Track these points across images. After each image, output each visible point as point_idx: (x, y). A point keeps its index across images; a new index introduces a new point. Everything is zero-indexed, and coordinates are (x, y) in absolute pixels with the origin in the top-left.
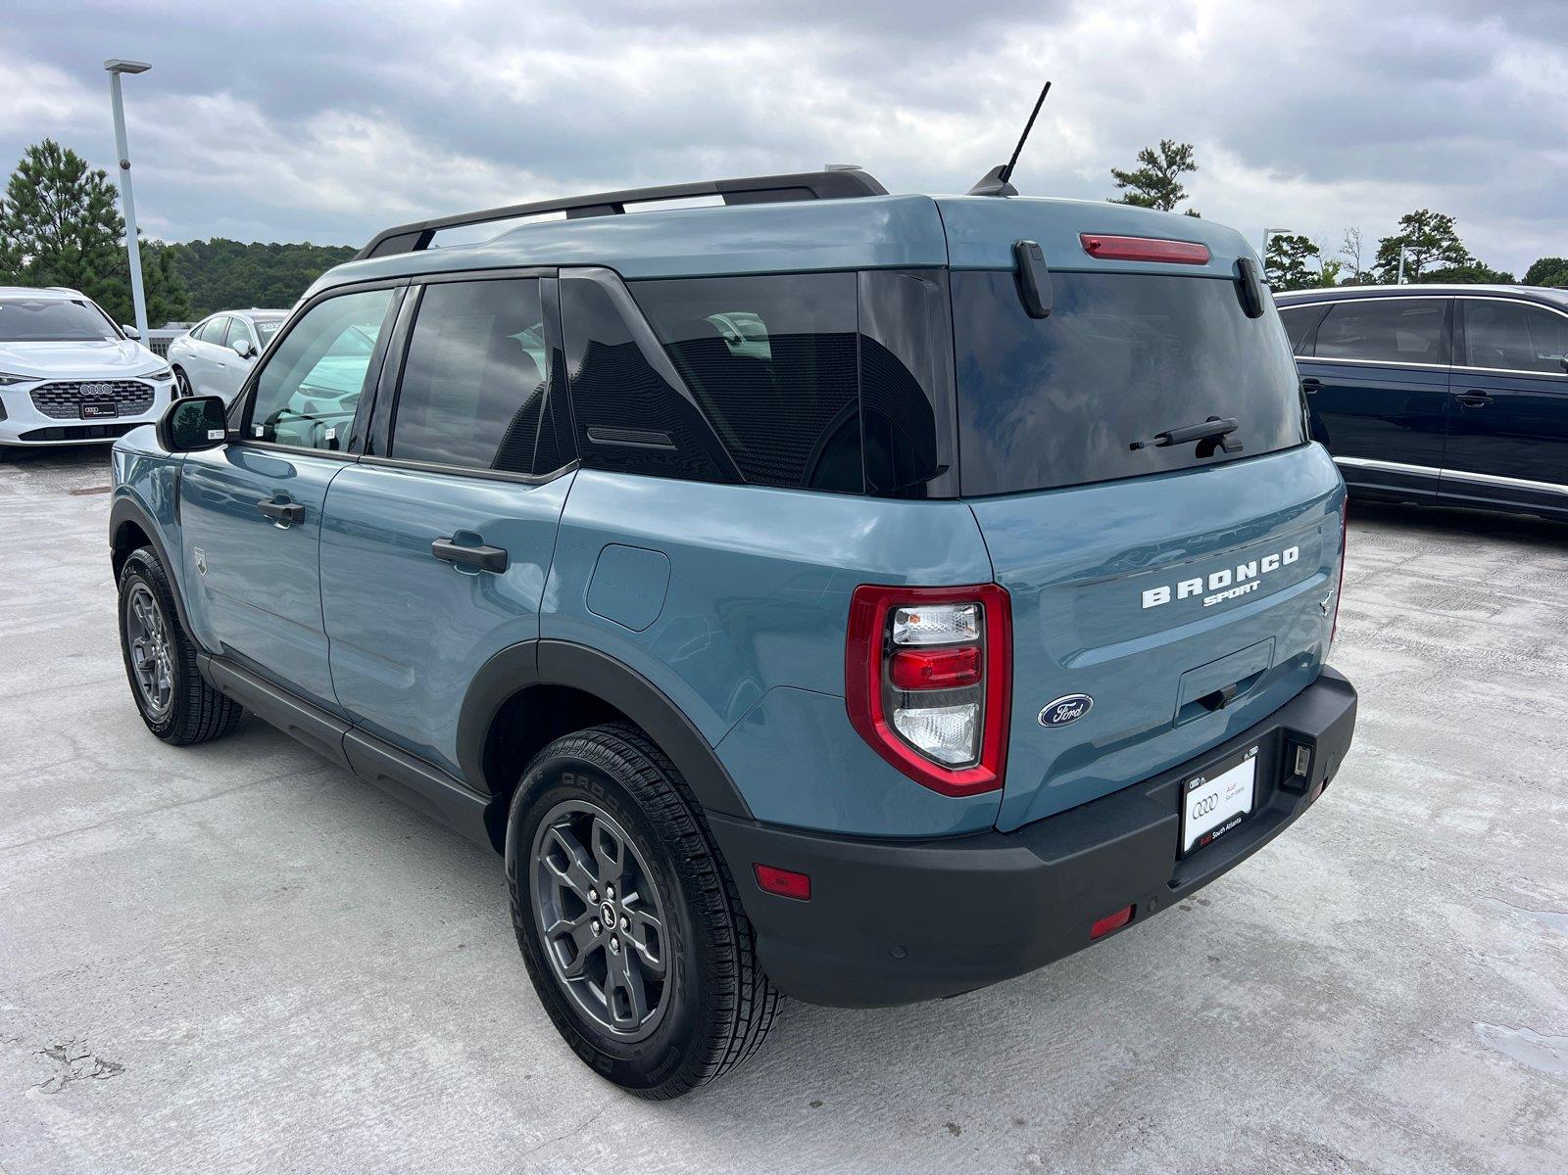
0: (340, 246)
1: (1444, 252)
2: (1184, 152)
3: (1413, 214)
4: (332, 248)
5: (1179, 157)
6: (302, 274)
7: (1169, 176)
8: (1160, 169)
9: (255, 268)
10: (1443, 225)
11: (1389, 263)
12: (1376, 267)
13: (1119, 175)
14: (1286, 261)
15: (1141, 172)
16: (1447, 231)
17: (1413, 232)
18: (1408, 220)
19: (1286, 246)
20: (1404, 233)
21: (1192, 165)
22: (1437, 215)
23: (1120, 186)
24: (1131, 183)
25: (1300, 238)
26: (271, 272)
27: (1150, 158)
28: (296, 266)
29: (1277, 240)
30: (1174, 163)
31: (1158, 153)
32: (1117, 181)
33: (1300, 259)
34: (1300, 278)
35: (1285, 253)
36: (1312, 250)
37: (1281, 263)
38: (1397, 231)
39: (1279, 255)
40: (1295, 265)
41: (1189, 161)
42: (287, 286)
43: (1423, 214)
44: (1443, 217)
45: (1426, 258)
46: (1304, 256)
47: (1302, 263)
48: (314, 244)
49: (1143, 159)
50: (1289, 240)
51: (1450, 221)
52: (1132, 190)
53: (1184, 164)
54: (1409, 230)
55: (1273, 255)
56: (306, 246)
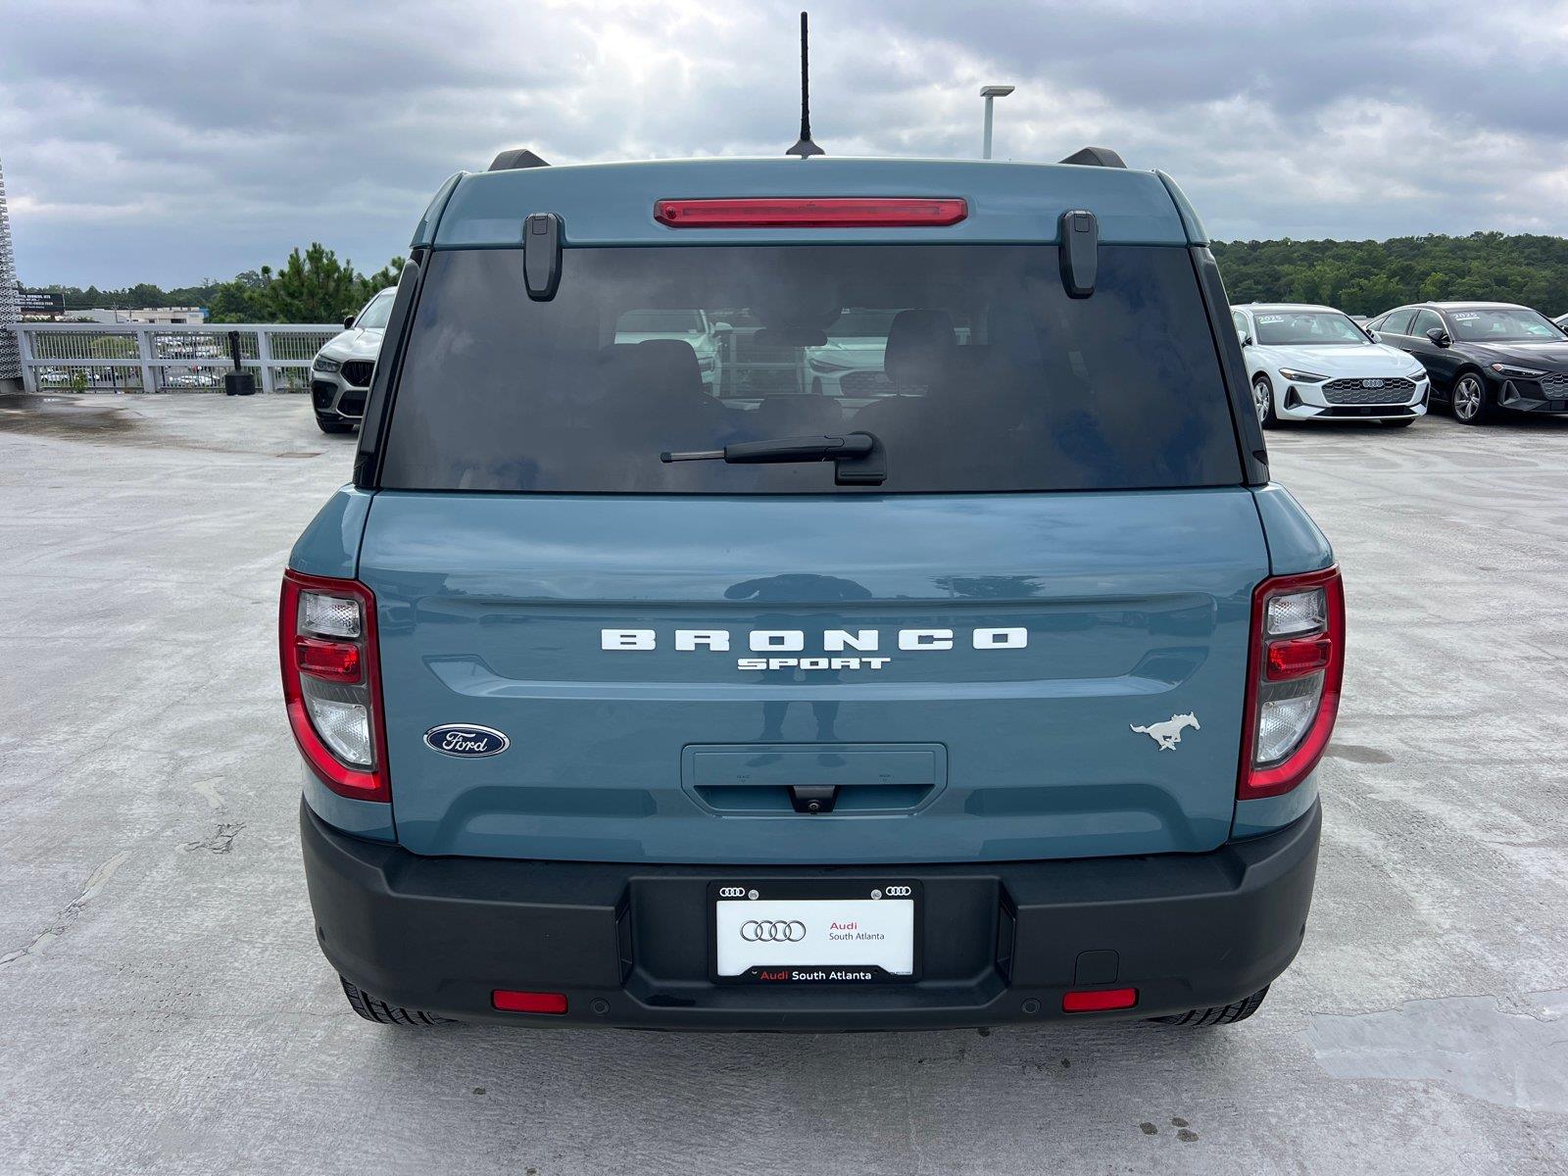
0: (1320, 240)
4: (1312, 243)
6: (1275, 270)
9: (1230, 266)
26: (1244, 269)
28: (1271, 263)
42: (1257, 283)
48: (1293, 240)
56: (1285, 242)
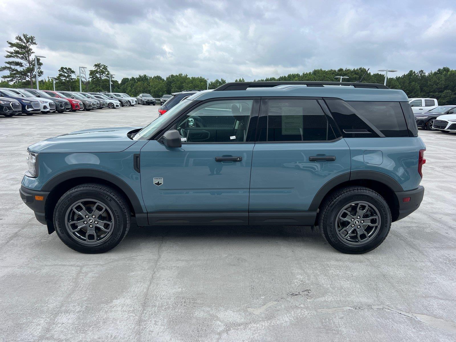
1: (106, 75)
2: (32, 38)
3: (97, 64)
5: (31, 40)
7: (28, 45)
8: (24, 43)
10: (105, 68)
11: (93, 77)
12: (90, 78)
13: (10, 43)
14: (66, 75)
15: (17, 43)
16: (106, 69)
17: (97, 69)
18: (96, 65)
19: (65, 71)
20: (95, 69)
21: (35, 43)
22: (103, 65)
23: (11, 47)
24: (15, 46)
25: (69, 68)
27: (20, 39)
29: (62, 68)
30: (29, 42)
31: (23, 38)
32: (10, 45)
33: (70, 75)
34: (71, 80)
35: (66, 73)
36: (73, 72)
37: (65, 75)
38: (94, 69)
39: (64, 73)
40: (69, 76)
41: (34, 41)
43: (99, 64)
44: (105, 66)
45: (102, 76)
46: (71, 74)
47: (71, 76)
49: (17, 39)
50: (66, 68)
51: (107, 67)
52: (15, 48)
53: (32, 42)
54: (97, 68)
55: (62, 73)
